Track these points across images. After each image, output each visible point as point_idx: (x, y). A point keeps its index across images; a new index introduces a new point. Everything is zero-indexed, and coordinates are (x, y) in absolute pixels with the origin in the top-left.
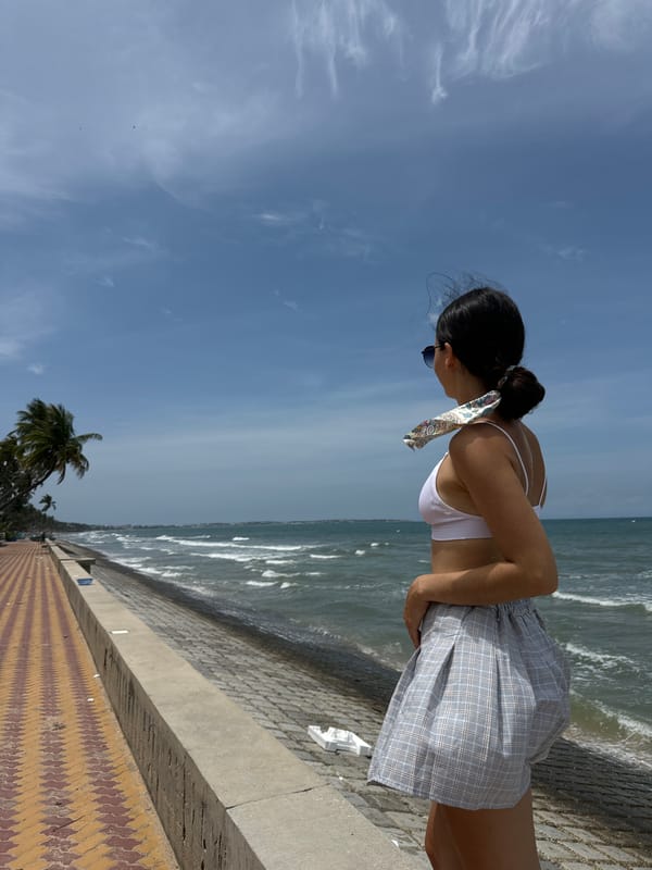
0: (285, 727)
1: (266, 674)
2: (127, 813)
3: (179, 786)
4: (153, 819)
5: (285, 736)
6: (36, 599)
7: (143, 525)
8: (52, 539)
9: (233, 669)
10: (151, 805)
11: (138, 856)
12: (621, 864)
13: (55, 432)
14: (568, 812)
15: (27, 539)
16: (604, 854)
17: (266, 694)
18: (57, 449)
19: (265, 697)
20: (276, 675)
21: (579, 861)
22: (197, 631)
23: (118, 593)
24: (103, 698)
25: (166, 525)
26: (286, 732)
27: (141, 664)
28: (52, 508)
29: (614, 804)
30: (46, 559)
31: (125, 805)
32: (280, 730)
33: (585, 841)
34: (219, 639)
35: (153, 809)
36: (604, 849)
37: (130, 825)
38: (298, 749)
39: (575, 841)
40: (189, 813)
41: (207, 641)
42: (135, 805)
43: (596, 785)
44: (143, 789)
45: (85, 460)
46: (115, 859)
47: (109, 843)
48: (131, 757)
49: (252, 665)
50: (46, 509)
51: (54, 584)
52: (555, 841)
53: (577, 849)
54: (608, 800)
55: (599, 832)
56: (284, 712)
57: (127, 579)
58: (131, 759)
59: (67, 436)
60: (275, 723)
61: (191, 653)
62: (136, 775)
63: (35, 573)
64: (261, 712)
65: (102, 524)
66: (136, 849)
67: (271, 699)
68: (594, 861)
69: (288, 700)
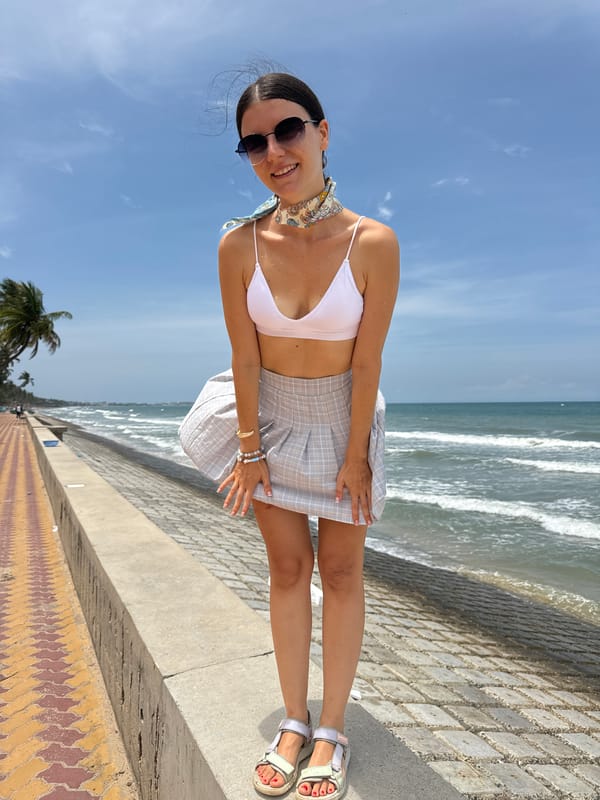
0: (245, 578)
1: (229, 530)
2: (68, 669)
3: (118, 644)
4: (96, 676)
5: (245, 587)
6: (7, 461)
7: (118, 402)
8: (31, 412)
9: (197, 526)
10: (95, 660)
11: (74, 718)
12: (576, 708)
13: (27, 309)
14: (519, 659)
15: (8, 412)
16: (559, 699)
17: (228, 547)
18: (29, 325)
19: (227, 550)
20: (239, 531)
21: (536, 707)
22: (164, 492)
23: (90, 459)
24: (58, 550)
25: (139, 403)
26: (246, 583)
27: (91, 516)
28: (30, 384)
29: (558, 650)
30: (22, 428)
31: (66, 660)
32: (241, 581)
33: (539, 686)
34: (186, 499)
35: (97, 664)
36: (558, 694)
37: (70, 683)
38: (259, 600)
39: (530, 687)
40: (127, 675)
41: (174, 501)
42: (76, 661)
43: (540, 632)
44: (88, 643)
45: (57, 337)
46: (46, 721)
47: (41, 703)
48: (80, 609)
49: (216, 522)
50: (24, 385)
51: (26, 449)
52: (512, 687)
53: (534, 695)
54: (552, 646)
55: (550, 678)
56: (245, 564)
57: (100, 447)
58: (79, 611)
59: (39, 312)
60: (236, 574)
61: (157, 511)
62: (83, 627)
63: (10, 439)
64: (222, 564)
65: (79, 401)
66: (72, 710)
67: (233, 553)
68: (550, 707)
69: (250, 553)
